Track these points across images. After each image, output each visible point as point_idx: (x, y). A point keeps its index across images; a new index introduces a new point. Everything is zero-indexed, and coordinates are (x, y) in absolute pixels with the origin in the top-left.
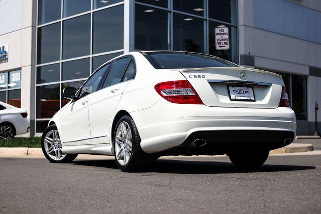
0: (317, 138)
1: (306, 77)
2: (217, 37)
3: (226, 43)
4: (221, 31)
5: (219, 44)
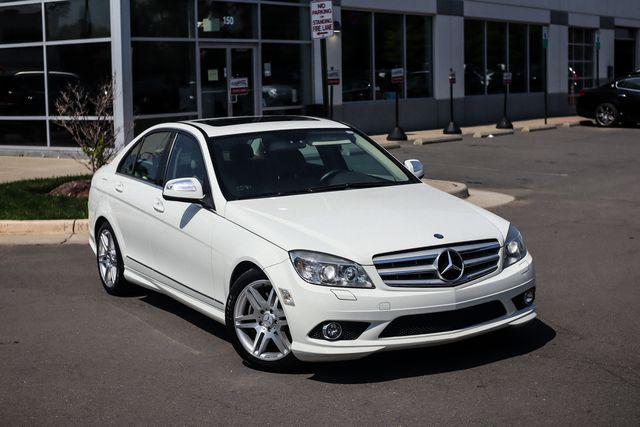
1: (431, 18)
2: (315, 17)
3: (328, 28)
4: (320, 6)
5: (318, 28)
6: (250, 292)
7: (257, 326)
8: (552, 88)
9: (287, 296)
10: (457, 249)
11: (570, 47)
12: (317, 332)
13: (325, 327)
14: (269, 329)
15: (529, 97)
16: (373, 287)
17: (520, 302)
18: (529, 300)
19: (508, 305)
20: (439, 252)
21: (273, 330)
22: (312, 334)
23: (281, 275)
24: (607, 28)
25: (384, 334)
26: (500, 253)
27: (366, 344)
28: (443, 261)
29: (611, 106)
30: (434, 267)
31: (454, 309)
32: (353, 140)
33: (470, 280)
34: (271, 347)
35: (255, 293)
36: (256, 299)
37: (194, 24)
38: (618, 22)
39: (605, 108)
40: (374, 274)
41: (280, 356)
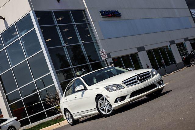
0: (167, 76)
1: (137, 53)
2: (101, 54)
3: (106, 56)
4: (102, 51)
5: (103, 57)
6: (100, 101)
7: (104, 108)
8: (177, 62)
9: (107, 96)
10: (140, 75)
11: (179, 49)
12: (116, 101)
13: (117, 100)
14: (107, 107)
15: (172, 66)
16: (125, 88)
17: (160, 83)
18: (162, 83)
19: (157, 84)
20: (136, 76)
21: (108, 107)
22: (115, 102)
23: (105, 93)
24: (187, 41)
25: (130, 97)
26: (151, 74)
27: (127, 100)
28: (138, 78)
29: (193, 59)
30: (136, 80)
31: (144, 87)
32: (115, 68)
33: (145, 80)
34: (109, 111)
35: (101, 101)
36: (102, 102)
37: (75, 75)
38: (189, 38)
39: (192, 60)
40: (124, 85)
41: (111, 112)
